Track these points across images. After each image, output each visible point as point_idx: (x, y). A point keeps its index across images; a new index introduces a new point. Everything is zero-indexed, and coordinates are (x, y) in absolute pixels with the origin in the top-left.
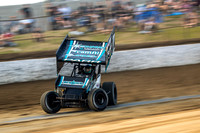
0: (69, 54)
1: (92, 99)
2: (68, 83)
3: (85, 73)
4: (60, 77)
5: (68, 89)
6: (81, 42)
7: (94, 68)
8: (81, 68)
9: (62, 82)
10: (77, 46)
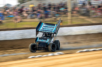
0: (41, 29)
1: (50, 47)
2: (40, 40)
3: (47, 37)
4: (37, 38)
5: (40, 43)
6: (46, 24)
7: (51, 35)
8: (46, 34)
9: (38, 40)
10: (45, 25)
